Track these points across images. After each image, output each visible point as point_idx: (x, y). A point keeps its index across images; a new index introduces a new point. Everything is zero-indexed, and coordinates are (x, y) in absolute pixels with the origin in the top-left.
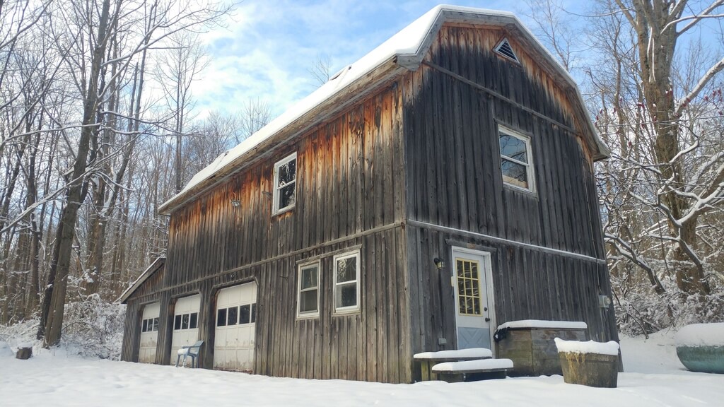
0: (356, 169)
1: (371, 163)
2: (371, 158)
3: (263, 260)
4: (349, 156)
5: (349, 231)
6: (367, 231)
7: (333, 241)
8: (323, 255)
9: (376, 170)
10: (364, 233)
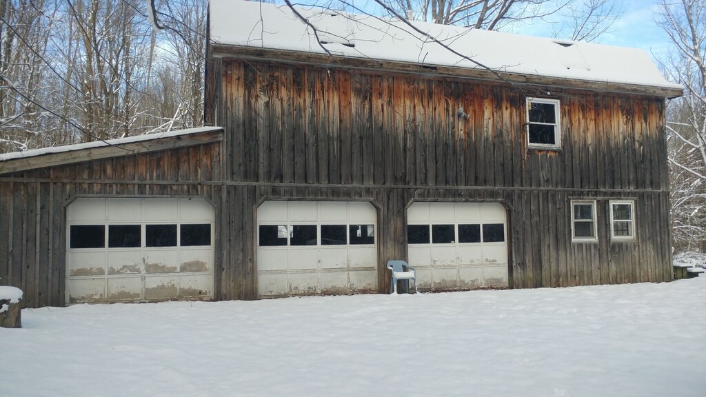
0: (628, 144)
1: (641, 145)
2: (641, 139)
3: (517, 187)
4: (621, 131)
5: (623, 186)
6: (638, 190)
7: (607, 189)
8: (599, 198)
9: (645, 151)
10: (636, 190)
